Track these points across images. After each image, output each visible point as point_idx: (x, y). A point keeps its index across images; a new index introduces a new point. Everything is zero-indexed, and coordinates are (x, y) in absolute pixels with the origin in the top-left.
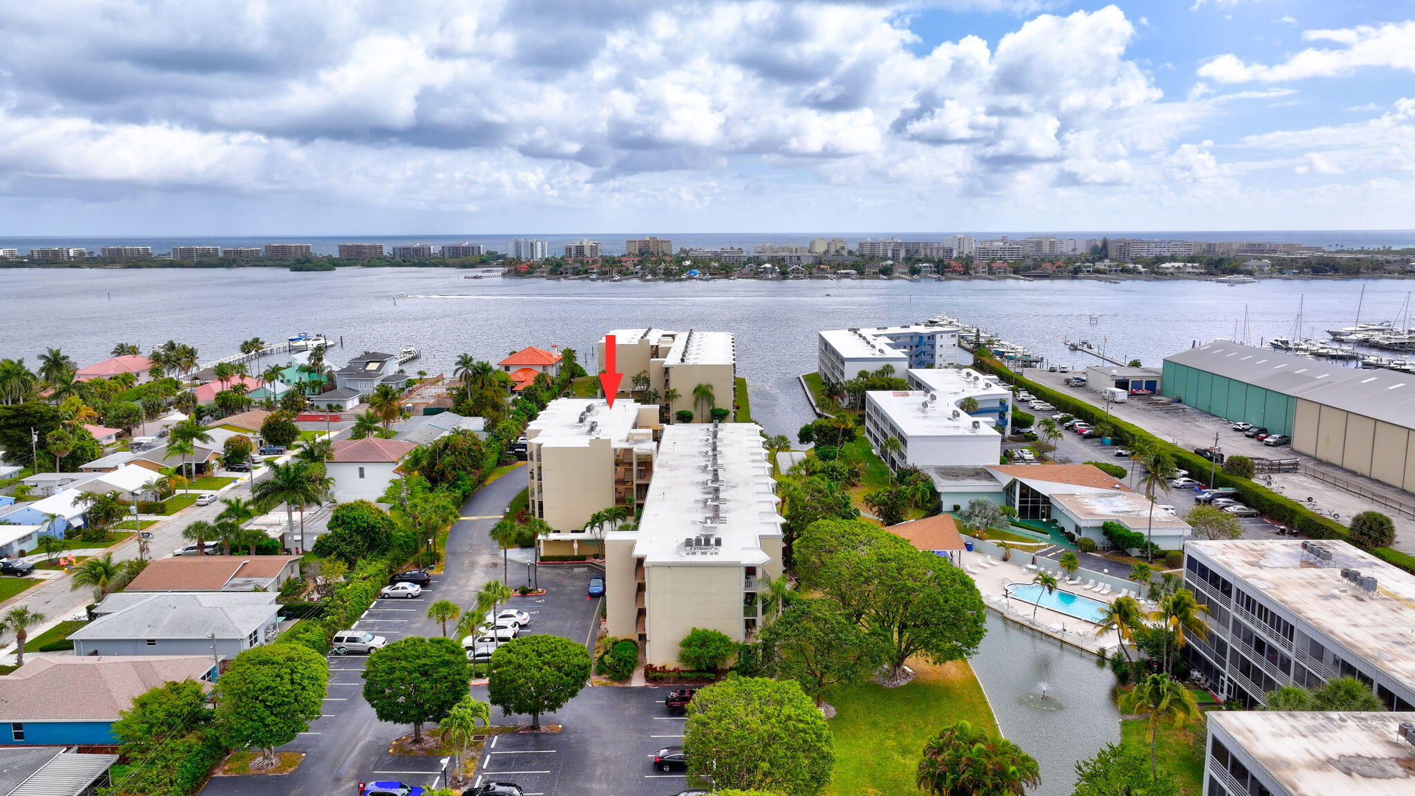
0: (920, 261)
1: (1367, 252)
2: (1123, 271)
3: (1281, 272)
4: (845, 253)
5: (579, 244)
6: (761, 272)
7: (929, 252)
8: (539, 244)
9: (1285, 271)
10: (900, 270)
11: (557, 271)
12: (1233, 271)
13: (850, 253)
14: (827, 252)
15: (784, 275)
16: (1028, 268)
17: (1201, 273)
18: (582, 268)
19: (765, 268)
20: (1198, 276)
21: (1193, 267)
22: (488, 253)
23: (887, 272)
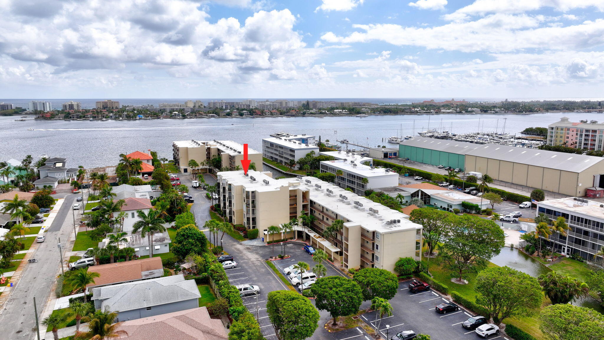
0: (243, 110)
1: (391, 106)
2: (320, 113)
3: (374, 113)
4: (202, 107)
5: (70, 104)
6: (173, 116)
7: (240, 106)
8: (48, 103)
9: (375, 112)
10: (235, 114)
11: (68, 116)
12: (359, 113)
13: (205, 107)
14: (194, 107)
15: (184, 117)
16: (284, 113)
17: (348, 114)
18: (82, 115)
19: (175, 114)
20: (347, 115)
21: (345, 111)
22: (16, 108)
23: (229, 115)
